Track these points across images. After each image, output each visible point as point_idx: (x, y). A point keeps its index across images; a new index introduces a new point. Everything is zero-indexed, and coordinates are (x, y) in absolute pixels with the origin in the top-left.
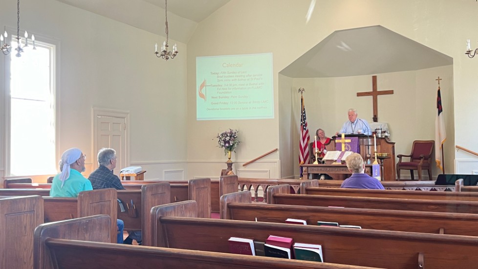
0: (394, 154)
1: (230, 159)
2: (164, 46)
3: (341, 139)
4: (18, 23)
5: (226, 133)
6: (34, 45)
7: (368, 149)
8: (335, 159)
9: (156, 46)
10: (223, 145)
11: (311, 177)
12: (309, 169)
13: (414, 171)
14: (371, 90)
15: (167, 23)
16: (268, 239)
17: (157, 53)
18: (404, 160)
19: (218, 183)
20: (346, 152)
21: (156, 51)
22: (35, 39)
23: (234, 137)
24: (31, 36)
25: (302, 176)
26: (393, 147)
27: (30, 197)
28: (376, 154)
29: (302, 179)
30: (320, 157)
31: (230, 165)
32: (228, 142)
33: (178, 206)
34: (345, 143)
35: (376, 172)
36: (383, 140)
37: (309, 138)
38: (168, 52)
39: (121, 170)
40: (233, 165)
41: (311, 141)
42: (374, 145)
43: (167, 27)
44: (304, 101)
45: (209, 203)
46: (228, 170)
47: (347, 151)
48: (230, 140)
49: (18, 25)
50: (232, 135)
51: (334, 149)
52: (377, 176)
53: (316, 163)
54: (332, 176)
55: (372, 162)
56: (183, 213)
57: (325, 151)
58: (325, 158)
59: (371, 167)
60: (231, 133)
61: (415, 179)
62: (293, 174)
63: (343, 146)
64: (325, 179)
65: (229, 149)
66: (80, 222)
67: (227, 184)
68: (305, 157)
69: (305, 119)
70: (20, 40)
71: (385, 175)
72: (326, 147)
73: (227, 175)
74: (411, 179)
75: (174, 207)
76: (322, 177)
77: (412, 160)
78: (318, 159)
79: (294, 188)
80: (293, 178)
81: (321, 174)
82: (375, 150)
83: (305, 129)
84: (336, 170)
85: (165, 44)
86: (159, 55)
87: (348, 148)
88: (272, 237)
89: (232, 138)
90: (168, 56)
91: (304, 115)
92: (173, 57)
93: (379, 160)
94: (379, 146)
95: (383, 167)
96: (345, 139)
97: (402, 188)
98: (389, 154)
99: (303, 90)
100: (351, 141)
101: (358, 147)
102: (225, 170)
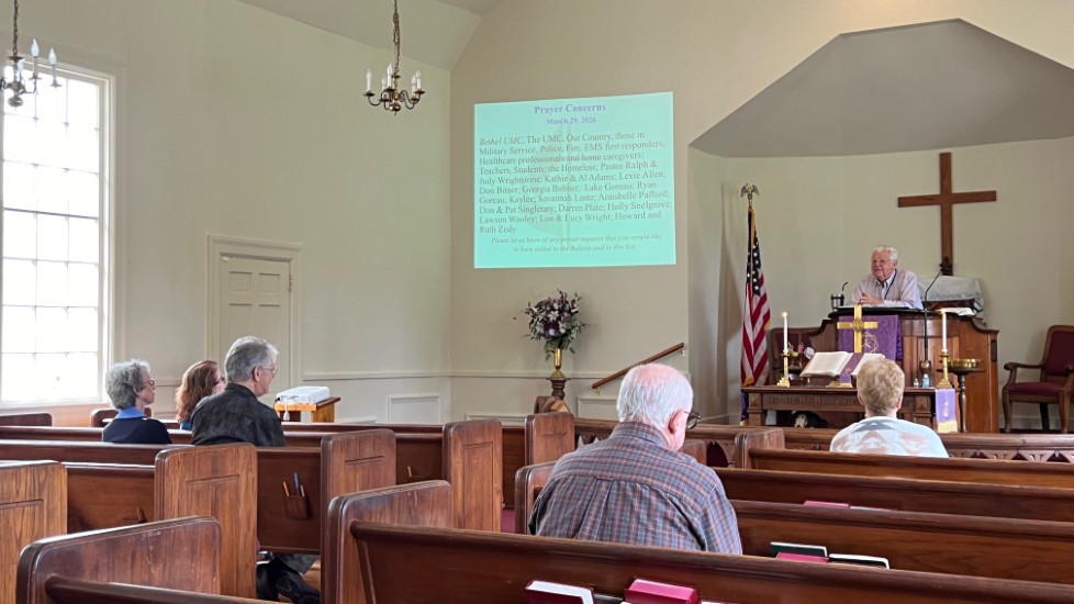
0: (994, 360)
1: (558, 368)
2: (389, 78)
3: (852, 320)
4: (15, 19)
5: (548, 303)
6: (55, 74)
7: (926, 346)
8: (835, 371)
9: (369, 76)
10: (542, 332)
11: (771, 419)
12: (766, 397)
13: (1050, 407)
14: (935, 190)
15: (396, 16)
16: (630, 589)
17: (370, 95)
18: (1023, 377)
19: (520, 431)
20: (866, 354)
21: (368, 89)
22: (58, 59)
23: (569, 312)
24: (49, 52)
25: (745, 416)
26: (994, 342)
27: (31, 466)
28: (945, 361)
29: (747, 423)
30: (797, 367)
31: (558, 385)
32: (555, 325)
33: (401, 495)
34: (863, 331)
35: (946, 409)
36: (965, 325)
37: (767, 318)
38: (399, 92)
39: (278, 395)
40: (567, 384)
41: (771, 326)
42: (941, 337)
43: (397, 28)
44: (756, 220)
45: (498, 485)
46: (552, 399)
47: (868, 352)
48: (559, 319)
49: (15, 25)
50: (566, 308)
51: (833, 346)
52: (947, 419)
53: (784, 383)
54: (827, 419)
55: (934, 382)
56: (413, 513)
57: (809, 351)
58: (809, 370)
59: (932, 396)
60: (563, 301)
61: (1052, 427)
62: (724, 408)
63: (858, 337)
64: (807, 427)
65: (556, 343)
66: (140, 535)
67: (545, 436)
68: (756, 365)
69: (759, 265)
70: (20, 63)
71: (971, 415)
72: (813, 340)
73: (550, 411)
74: (1041, 428)
75: (391, 498)
76: (801, 421)
77: (1044, 379)
78: (790, 372)
79: (723, 447)
80: (725, 421)
81: (799, 413)
82: (945, 350)
83: (758, 293)
84: (837, 402)
85: (390, 71)
86: (374, 100)
87: (872, 343)
88: (640, 584)
89: (566, 314)
90: (398, 102)
91: (755, 255)
92: (410, 105)
93: (956, 377)
94: (956, 340)
95: (964, 396)
96: (864, 320)
97: (1014, 453)
98: (980, 361)
99: (755, 189)
100: (879, 325)
101: (898, 342)
102: (546, 398)
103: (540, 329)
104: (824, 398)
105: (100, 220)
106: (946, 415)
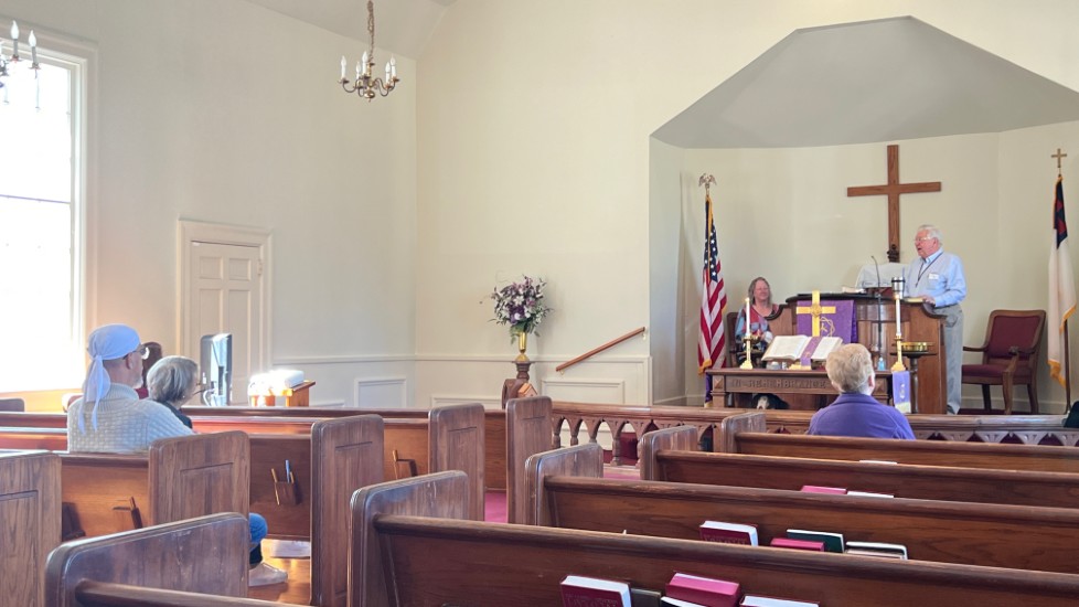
1: (523, 351)
2: (364, 65)
3: (810, 305)
5: (513, 288)
6: (34, 58)
7: (880, 330)
8: (796, 356)
9: (343, 63)
10: (508, 316)
12: (729, 380)
13: (992, 388)
14: (881, 179)
15: (370, 5)
16: (672, 583)
17: (345, 82)
19: (501, 416)
20: (825, 338)
21: (343, 76)
22: (39, 43)
23: (534, 296)
24: (28, 33)
25: (709, 398)
27: (26, 457)
28: (899, 344)
29: (711, 406)
31: (523, 368)
32: (520, 310)
33: (422, 486)
34: (821, 315)
35: (902, 391)
36: (916, 310)
37: (723, 302)
38: (373, 79)
40: (531, 367)
41: (726, 311)
42: (895, 322)
43: (371, 15)
44: (713, 208)
45: (480, 469)
46: (519, 382)
47: (826, 335)
48: (524, 303)
50: (530, 293)
51: (791, 331)
52: (903, 400)
54: (785, 400)
55: (889, 364)
56: (433, 506)
59: (889, 378)
60: (528, 287)
61: (993, 407)
62: (681, 388)
63: (816, 323)
64: (768, 408)
65: (522, 327)
66: (170, 535)
67: (526, 420)
68: (713, 349)
69: (716, 252)
71: (921, 397)
74: (982, 407)
75: (411, 490)
76: (763, 403)
77: (987, 359)
80: (683, 403)
81: (760, 395)
82: (899, 335)
83: (715, 278)
84: (798, 384)
85: (365, 58)
86: (349, 87)
87: (828, 327)
88: (681, 579)
89: (531, 299)
90: (373, 89)
91: (713, 242)
92: (385, 92)
93: (908, 360)
94: (907, 324)
95: (916, 379)
96: (821, 305)
97: (970, 434)
98: (931, 344)
99: (712, 179)
100: (837, 310)
101: (853, 326)
102: (513, 381)
103: (506, 314)
104: (785, 380)
105: (72, 204)
106: (903, 397)
